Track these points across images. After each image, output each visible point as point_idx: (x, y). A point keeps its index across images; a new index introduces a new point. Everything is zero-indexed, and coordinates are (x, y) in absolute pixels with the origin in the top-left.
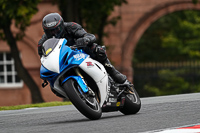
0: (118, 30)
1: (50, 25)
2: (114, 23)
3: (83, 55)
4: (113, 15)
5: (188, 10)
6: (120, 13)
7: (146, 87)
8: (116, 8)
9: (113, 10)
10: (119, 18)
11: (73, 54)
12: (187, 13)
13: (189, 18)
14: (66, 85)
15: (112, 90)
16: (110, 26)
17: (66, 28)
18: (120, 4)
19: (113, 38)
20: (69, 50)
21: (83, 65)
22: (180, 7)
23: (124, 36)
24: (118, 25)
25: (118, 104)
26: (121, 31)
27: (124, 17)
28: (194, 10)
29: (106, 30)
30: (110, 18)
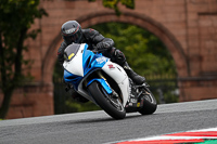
0: (38, 43)
1: (69, 32)
2: (34, 36)
3: (104, 59)
4: (33, 28)
5: (111, 22)
6: (40, 25)
7: (67, 103)
8: (36, 21)
9: (32, 22)
10: (39, 31)
11: (95, 58)
12: (110, 25)
13: (112, 31)
14: (91, 87)
15: (133, 91)
16: (30, 39)
17: (84, 35)
18: (40, 17)
19: (32, 51)
20: (91, 53)
21: (106, 68)
22: (103, 19)
23: (45, 49)
24: (38, 38)
25: (138, 105)
26: (41, 45)
27: (44, 30)
28: (118, 22)
29: (25, 43)
30: (30, 31)
